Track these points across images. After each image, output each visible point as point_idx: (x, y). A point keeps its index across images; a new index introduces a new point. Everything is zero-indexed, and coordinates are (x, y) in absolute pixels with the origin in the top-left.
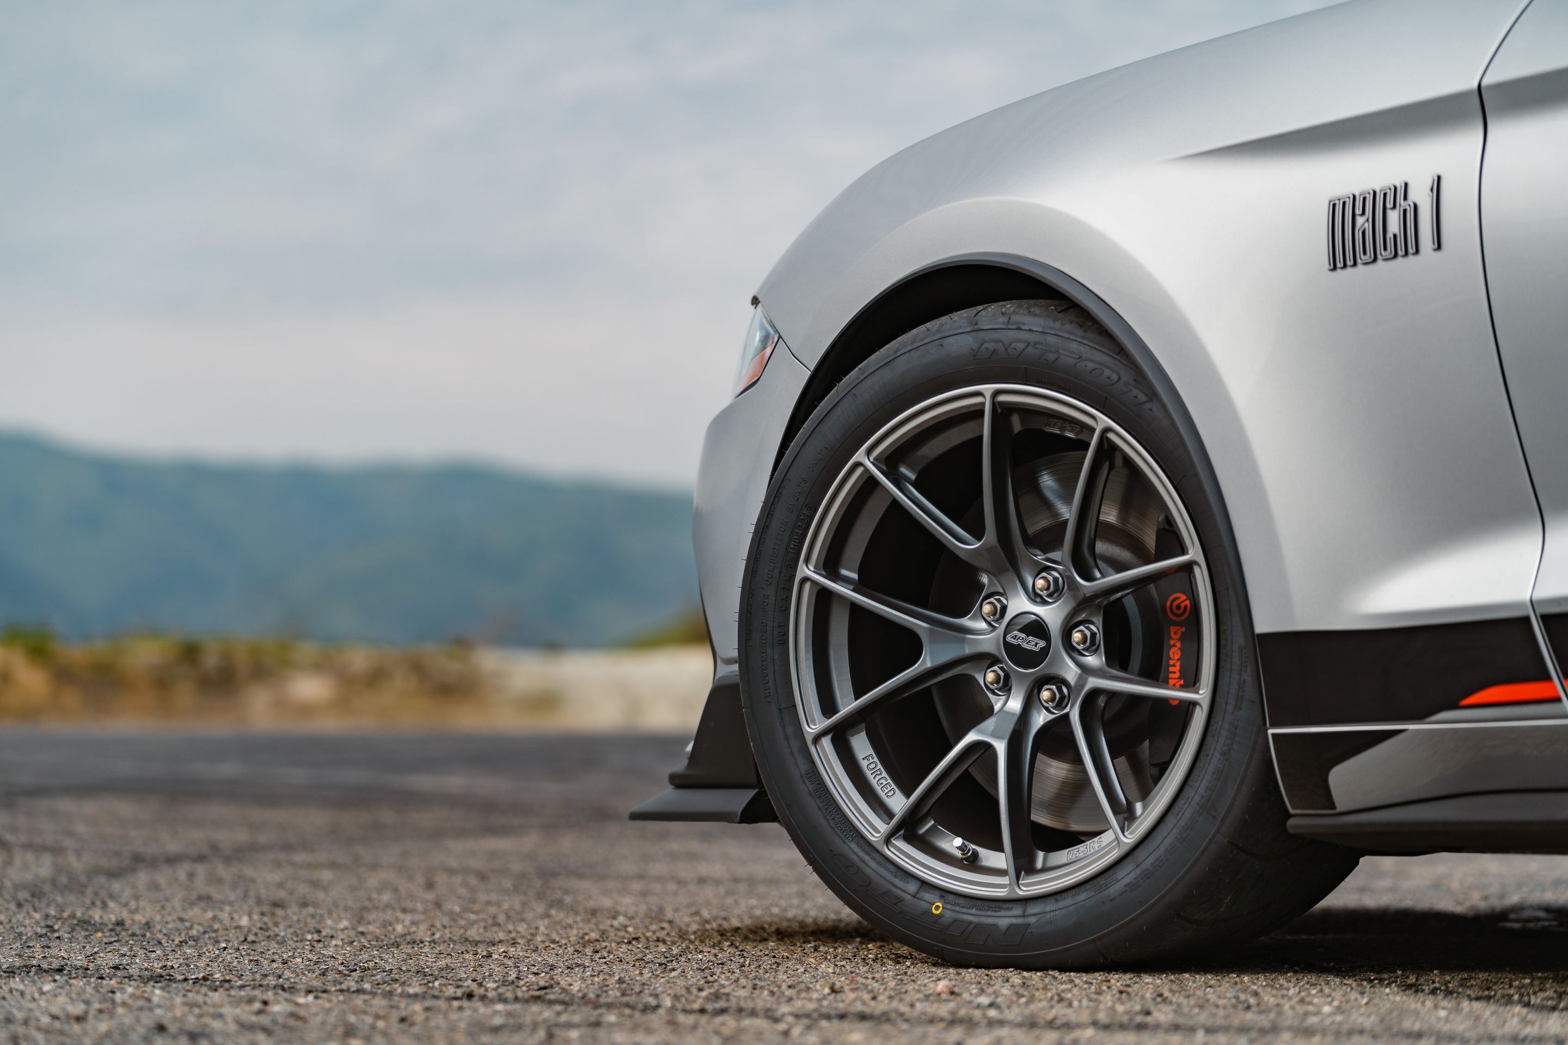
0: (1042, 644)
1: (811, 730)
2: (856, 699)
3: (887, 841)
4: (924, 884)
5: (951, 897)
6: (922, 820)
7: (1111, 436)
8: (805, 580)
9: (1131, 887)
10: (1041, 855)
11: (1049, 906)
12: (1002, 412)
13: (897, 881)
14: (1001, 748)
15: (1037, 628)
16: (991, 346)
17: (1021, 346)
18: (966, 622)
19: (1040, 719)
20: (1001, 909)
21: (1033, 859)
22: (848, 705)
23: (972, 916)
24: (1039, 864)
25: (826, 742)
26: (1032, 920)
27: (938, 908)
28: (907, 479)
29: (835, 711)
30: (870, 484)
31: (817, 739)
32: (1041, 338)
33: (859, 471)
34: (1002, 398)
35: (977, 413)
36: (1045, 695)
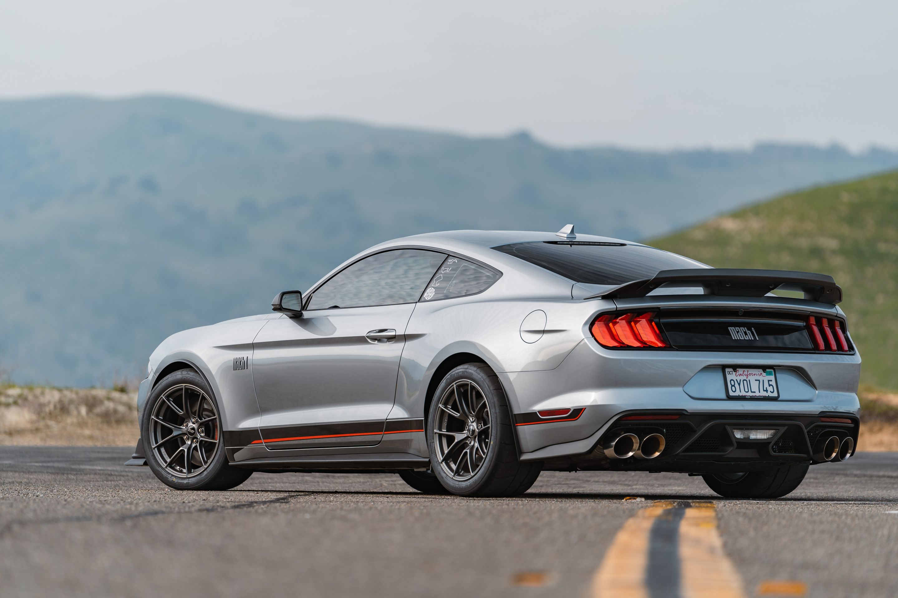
0: (194, 431)
1: (153, 447)
2: (162, 440)
3: (166, 467)
4: (172, 475)
5: (177, 478)
6: (173, 464)
7: (204, 395)
8: (153, 419)
9: (206, 475)
10: (193, 470)
11: (193, 479)
12: (187, 389)
13: (167, 475)
14: (186, 450)
15: (193, 429)
16: (184, 377)
17: (189, 378)
18: (181, 427)
19: (194, 445)
20: (185, 479)
21: (191, 470)
22: (160, 442)
23: (180, 481)
24: (192, 472)
25: (156, 449)
26: (190, 481)
27: (174, 479)
28: (171, 401)
29: (158, 443)
30: (164, 402)
31: (154, 448)
32: (192, 376)
33: (162, 399)
34: (186, 387)
35: (182, 389)
36: (194, 441)
